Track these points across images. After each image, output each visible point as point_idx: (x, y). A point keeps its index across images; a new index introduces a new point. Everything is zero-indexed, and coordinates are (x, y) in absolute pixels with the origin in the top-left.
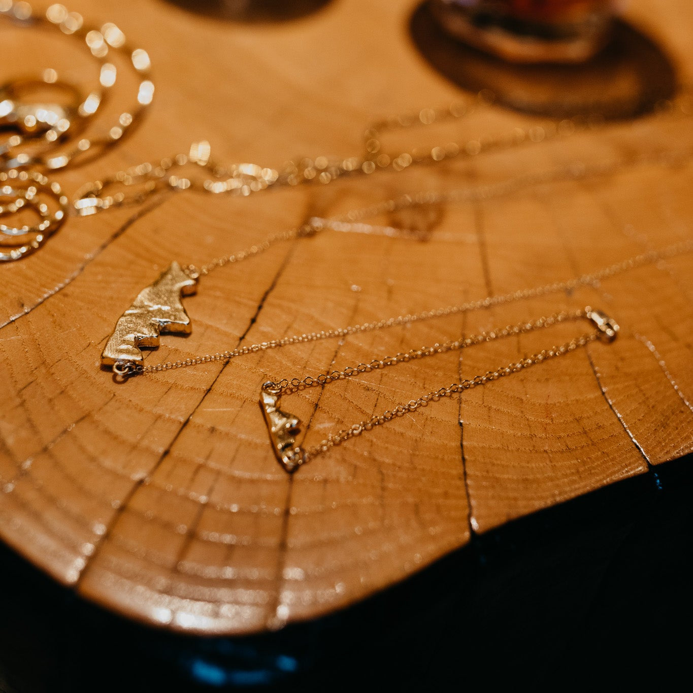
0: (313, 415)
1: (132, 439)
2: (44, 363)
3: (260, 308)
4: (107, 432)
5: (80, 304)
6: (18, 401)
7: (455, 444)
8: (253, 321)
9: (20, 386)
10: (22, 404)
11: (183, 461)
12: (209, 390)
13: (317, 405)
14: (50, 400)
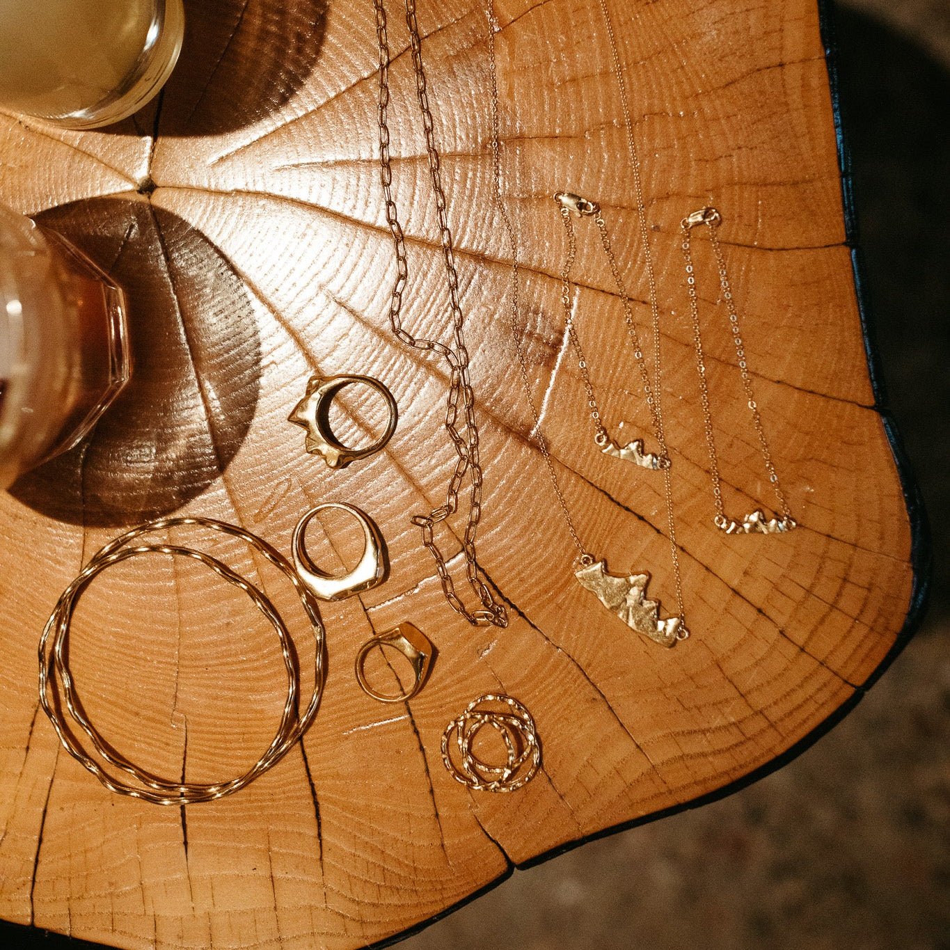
0: (747, 495)
1: (743, 634)
2: (660, 689)
3: (627, 509)
4: (734, 650)
5: (601, 654)
6: (695, 711)
7: (796, 394)
8: (641, 518)
9: (680, 708)
10: (699, 708)
11: (768, 599)
12: (707, 569)
13: (738, 489)
14: (697, 687)
